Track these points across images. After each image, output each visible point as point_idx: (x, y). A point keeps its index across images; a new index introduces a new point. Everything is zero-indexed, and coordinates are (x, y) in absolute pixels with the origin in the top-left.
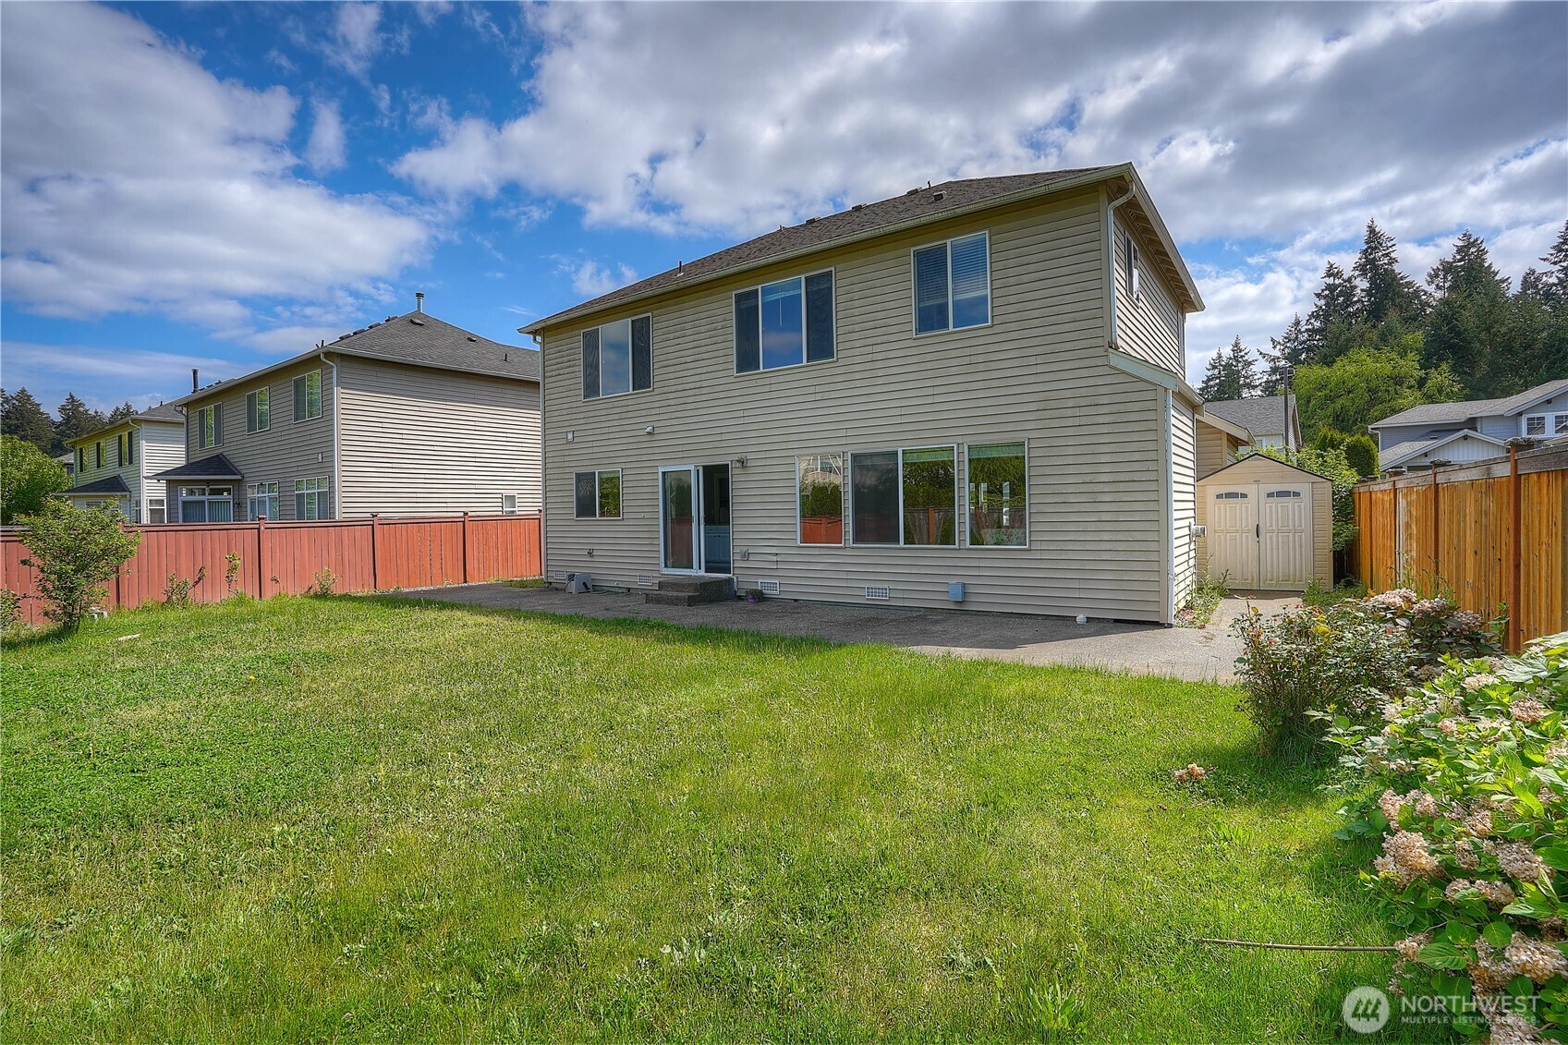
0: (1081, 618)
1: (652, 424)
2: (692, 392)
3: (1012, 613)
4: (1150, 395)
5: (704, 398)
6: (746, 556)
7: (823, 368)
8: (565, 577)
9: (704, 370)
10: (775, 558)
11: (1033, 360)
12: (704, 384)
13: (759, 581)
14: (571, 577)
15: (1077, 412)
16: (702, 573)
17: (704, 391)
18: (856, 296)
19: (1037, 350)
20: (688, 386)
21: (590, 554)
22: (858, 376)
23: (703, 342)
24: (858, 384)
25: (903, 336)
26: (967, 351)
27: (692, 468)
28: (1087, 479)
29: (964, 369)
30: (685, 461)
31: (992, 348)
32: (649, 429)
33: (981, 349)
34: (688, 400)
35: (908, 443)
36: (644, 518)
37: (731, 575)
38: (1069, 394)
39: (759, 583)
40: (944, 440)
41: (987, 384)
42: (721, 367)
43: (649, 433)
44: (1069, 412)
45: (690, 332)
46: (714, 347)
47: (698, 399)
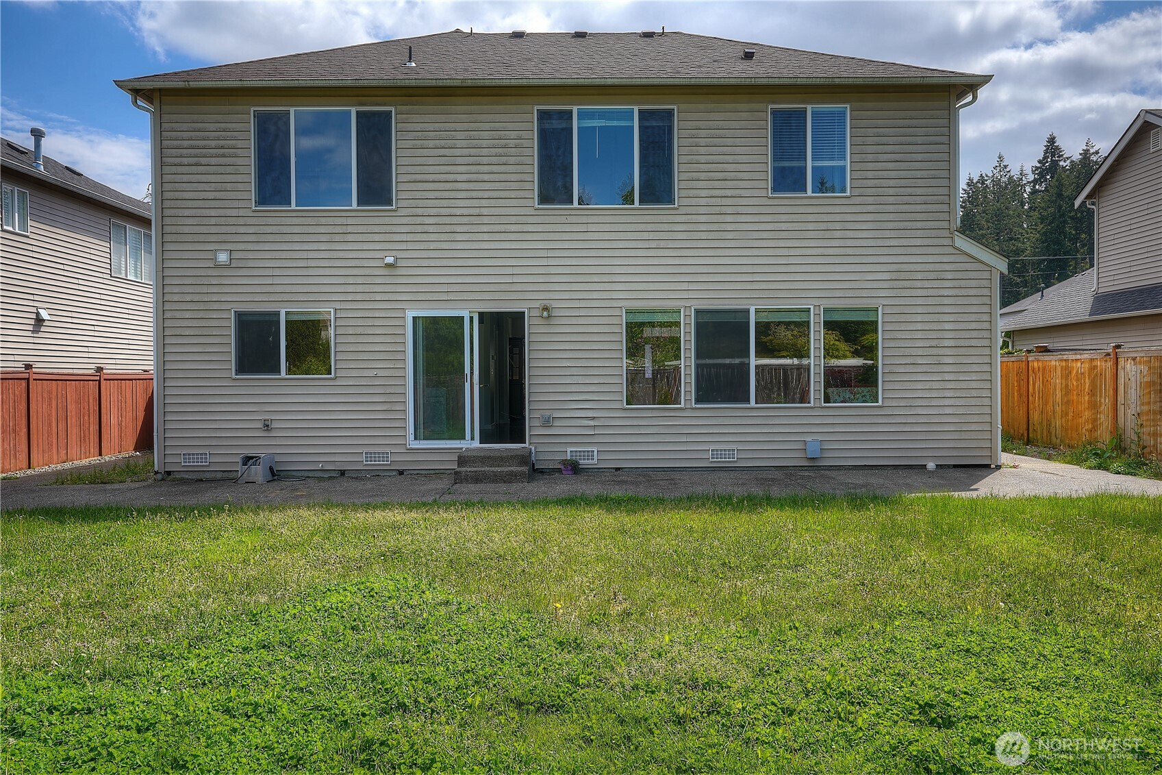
0: (931, 466)
1: (394, 253)
2: (465, 220)
3: (866, 465)
4: (986, 275)
5: (485, 228)
6: (547, 422)
7: (656, 214)
8: (238, 459)
9: (486, 195)
10: (592, 423)
11: (887, 234)
12: (485, 211)
13: (569, 450)
14: (247, 460)
15: (927, 284)
16: (476, 444)
17: (486, 220)
18: (702, 142)
19: (891, 225)
20: (459, 212)
21: (267, 426)
22: (703, 227)
23: (485, 160)
24: (704, 236)
25: (756, 193)
26: (826, 218)
27: (466, 314)
28: (933, 343)
29: (820, 235)
30: (450, 305)
31: (848, 217)
32: (390, 260)
33: (838, 218)
34: (459, 229)
35: (760, 301)
36: (375, 376)
37: (527, 445)
38: (918, 267)
39: (569, 452)
40: (803, 301)
41: (842, 251)
42: (513, 195)
43: (389, 266)
44: (919, 284)
45: (464, 143)
46: (503, 168)
47: (475, 228)
